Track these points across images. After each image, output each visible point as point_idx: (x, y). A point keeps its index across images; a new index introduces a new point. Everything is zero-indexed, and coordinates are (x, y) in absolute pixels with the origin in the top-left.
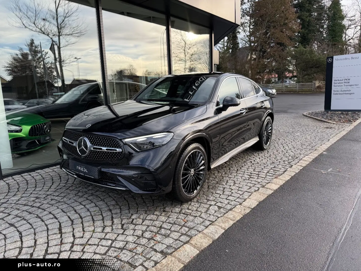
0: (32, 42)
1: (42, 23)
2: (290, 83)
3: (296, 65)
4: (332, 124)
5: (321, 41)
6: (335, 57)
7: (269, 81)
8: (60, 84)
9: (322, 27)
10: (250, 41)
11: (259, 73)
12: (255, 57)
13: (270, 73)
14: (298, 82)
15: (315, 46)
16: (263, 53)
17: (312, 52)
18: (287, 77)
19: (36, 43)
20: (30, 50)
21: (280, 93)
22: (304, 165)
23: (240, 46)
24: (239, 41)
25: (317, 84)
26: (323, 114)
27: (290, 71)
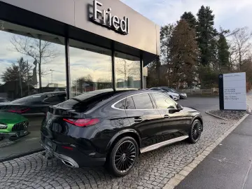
0: (22, 59)
1: (30, 49)
2: (196, 89)
3: (199, 77)
4: (226, 120)
5: (215, 62)
6: (224, 75)
7: (182, 88)
8: (38, 87)
9: (215, 53)
10: (168, 61)
11: (174, 82)
12: (171, 71)
13: (182, 81)
14: (201, 88)
15: (211, 65)
16: (176, 69)
17: (209, 69)
18: (193, 85)
19: (25, 60)
20: (20, 65)
21: (190, 95)
22: (207, 155)
23: (162, 64)
24: (161, 61)
25: (214, 90)
26: (219, 113)
27: (195, 81)
